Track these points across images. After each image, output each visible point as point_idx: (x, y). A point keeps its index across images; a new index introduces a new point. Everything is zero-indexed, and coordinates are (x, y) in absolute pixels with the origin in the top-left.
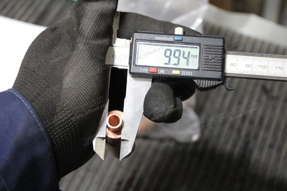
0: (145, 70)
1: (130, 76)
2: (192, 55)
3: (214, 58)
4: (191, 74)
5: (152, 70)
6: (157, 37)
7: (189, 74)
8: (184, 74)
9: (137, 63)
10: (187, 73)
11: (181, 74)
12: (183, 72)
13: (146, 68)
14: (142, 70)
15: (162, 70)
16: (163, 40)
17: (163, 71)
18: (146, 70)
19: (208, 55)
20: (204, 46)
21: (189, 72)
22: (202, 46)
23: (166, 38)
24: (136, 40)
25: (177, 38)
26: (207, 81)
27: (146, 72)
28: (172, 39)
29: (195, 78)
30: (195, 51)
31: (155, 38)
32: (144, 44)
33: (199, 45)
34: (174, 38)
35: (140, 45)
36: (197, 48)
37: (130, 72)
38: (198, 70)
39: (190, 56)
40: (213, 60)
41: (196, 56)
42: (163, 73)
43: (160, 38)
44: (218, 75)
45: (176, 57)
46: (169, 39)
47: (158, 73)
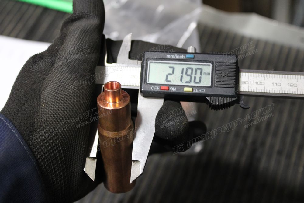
1: (142, 95)
2: (205, 73)
3: (227, 75)
4: (203, 91)
5: (163, 88)
6: (168, 56)
7: (201, 91)
8: (196, 91)
9: (148, 81)
10: (199, 90)
11: (194, 91)
12: (195, 89)
13: (157, 86)
14: (153, 88)
15: (174, 88)
16: (174, 57)
18: (158, 88)
19: (221, 71)
20: (216, 63)
21: (202, 89)
22: (214, 64)
23: (178, 56)
24: (147, 59)
25: (188, 56)
26: (220, 98)
27: (157, 89)
28: (183, 57)
29: (208, 95)
30: (208, 68)
31: (166, 56)
32: (155, 62)
33: (212, 62)
34: (185, 56)
35: (151, 64)
36: (210, 65)
37: (141, 91)
38: (211, 87)
39: (203, 74)
40: (226, 77)
41: (209, 74)
42: (175, 90)
43: (171, 56)
44: (231, 92)
45: (188, 75)
46: (181, 57)
47: (169, 91)
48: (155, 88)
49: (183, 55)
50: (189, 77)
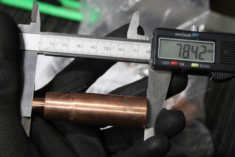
0: (166, 62)
3: (229, 53)
5: (172, 63)
7: (206, 67)
8: (202, 67)
9: (160, 56)
10: (205, 66)
11: (200, 67)
12: (201, 65)
14: (164, 63)
17: (183, 64)
18: (168, 63)
19: (223, 50)
20: (219, 42)
21: (207, 65)
22: (217, 42)
23: (185, 35)
24: (157, 36)
25: (194, 35)
26: (222, 74)
27: (168, 64)
28: (190, 35)
29: (212, 71)
31: (175, 34)
32: (165, 39)
33: (215, 41)
35: (162, 41)
36: (213, 44)
38: (215, 63)
39: (207, 51)
41: (212, 51)
43: (179, 34)
45: (194, 52)
47: (178, 66)
48: (166, 63)
49: (189, 34)
50: (195, 54)
